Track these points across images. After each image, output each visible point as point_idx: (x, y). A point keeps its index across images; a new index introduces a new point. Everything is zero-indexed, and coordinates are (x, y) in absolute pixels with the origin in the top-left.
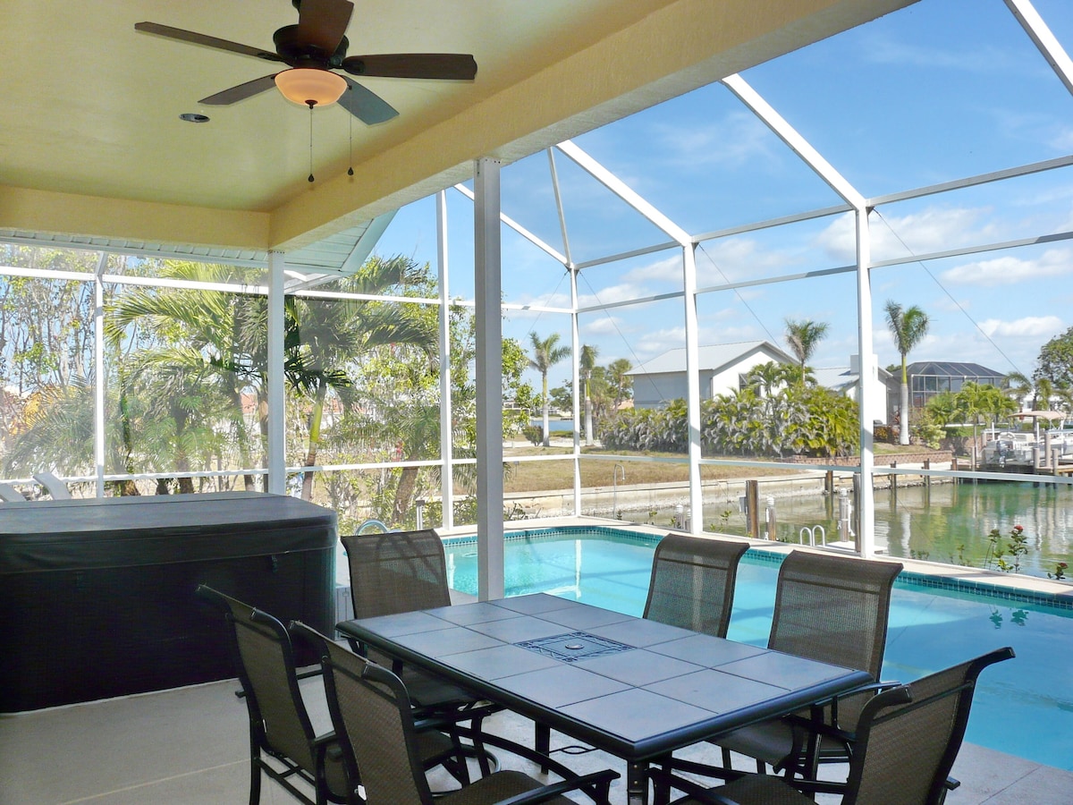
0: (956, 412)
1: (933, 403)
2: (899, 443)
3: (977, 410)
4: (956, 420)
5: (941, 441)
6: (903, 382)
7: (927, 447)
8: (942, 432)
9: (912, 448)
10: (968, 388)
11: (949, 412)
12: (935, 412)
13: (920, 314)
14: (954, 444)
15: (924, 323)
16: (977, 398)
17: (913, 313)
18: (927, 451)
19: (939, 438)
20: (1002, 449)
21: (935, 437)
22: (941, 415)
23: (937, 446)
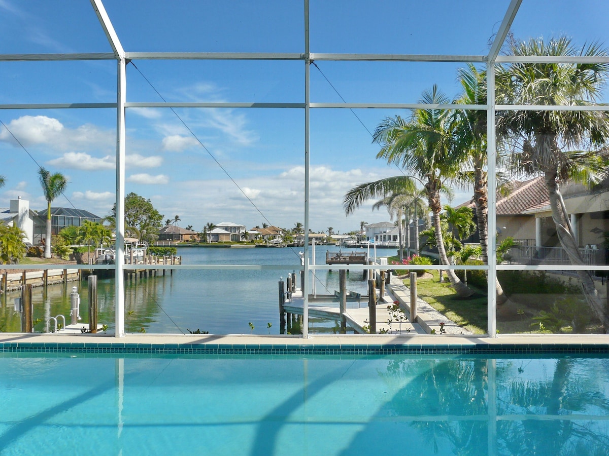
0: (78, 238)
1: (64, 232)
2: (44, 257)
3: (91, 237)
4: (78, 243)
5: (70, 255)
6: (48, 219)
7: (62, 259)
8: (71, 250)
9: (52, 260)
10: (86, 224)
11: (74, 238)
12: (66, 237)
13: (61, 178)
14: (76, 257)
15: (62, 184)
16: (91, 230)
17: (58, 176)
18: (63, 261)
19: (69, 253)
20: (108, 259)
21: (67, 253)
22: (69, 239)
23: (68, 258)
